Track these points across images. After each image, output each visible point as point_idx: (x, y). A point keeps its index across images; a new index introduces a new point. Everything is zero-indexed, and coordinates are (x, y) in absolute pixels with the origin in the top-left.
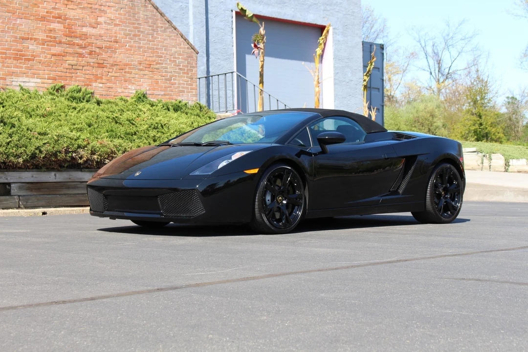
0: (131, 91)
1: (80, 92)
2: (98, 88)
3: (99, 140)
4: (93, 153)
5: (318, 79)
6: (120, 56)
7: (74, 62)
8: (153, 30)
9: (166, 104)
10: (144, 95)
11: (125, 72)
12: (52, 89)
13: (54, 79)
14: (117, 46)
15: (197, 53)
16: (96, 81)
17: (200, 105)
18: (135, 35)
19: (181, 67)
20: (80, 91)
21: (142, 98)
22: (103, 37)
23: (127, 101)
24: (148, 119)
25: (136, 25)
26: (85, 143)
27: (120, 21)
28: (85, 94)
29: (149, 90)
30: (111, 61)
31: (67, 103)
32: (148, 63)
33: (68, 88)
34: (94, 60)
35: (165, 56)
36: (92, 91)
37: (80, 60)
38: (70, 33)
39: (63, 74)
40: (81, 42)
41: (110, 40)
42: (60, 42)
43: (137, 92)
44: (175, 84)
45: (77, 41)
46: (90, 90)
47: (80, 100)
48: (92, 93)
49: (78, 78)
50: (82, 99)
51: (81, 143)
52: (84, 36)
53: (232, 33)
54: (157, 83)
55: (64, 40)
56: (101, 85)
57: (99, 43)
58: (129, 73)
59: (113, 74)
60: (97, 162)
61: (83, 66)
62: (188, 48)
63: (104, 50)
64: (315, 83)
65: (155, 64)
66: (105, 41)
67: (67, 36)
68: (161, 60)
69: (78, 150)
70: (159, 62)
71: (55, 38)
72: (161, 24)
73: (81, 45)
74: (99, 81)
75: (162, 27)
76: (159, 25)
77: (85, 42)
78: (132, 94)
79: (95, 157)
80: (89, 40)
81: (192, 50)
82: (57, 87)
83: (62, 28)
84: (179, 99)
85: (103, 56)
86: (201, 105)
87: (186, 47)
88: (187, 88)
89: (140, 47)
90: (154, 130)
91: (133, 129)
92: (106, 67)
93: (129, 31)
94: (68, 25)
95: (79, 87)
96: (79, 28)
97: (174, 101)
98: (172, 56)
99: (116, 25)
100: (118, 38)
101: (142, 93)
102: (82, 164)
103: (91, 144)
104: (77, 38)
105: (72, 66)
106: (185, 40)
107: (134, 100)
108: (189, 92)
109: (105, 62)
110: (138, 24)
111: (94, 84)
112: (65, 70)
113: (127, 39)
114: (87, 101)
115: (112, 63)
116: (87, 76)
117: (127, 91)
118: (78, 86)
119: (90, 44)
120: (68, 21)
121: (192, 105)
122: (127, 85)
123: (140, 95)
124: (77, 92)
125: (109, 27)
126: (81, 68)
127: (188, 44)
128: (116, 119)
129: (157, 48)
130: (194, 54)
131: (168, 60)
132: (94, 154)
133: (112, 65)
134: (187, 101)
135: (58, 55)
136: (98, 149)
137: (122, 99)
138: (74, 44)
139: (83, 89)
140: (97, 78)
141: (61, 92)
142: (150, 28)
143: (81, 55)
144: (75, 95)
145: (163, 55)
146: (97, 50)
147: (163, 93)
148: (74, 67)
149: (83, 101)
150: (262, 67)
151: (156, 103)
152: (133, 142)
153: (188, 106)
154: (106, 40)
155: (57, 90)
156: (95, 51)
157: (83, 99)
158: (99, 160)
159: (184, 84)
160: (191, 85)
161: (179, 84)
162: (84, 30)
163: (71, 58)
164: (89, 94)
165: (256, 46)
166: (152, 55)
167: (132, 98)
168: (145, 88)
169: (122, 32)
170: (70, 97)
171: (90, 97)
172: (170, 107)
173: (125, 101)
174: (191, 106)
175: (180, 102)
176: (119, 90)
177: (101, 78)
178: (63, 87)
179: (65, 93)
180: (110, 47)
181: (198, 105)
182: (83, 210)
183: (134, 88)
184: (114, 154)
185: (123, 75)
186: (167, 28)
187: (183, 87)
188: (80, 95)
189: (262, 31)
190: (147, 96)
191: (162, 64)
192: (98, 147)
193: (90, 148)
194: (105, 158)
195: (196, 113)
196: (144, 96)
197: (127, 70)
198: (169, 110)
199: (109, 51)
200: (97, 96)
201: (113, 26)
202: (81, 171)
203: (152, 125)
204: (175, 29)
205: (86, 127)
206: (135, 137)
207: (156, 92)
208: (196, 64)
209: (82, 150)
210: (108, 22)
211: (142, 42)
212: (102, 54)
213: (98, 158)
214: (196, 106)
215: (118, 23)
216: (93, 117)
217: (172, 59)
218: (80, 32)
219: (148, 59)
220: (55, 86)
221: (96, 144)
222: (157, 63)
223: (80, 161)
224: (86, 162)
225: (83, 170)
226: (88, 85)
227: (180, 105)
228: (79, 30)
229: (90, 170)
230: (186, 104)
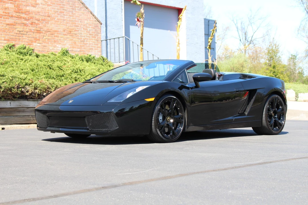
0: (59, 48)
1: (25, 49)
2: (37, 47)
3: (39, 80)
5: (179, 41)
6: (52, 26)
7: (21, 30)
8: (73, 9)
9: (81, 57)
10: (67, 51)
11: (55, 36)
12: (6, 47)
13: (8, 40)
14: (49, 19)
15: (101, 24)
16: (35, 42)
18: (61, 12)
19: (91, 33)
20: (25, 48)
21: (66, 53)
22: (40, 13)
23: (56, 55)
24: (71, 66)
25: (62, 6)
26: (30, 82)
27: (51, 3)
28: (28, 51)
29: (70, 48)
30: (45, 29)
31: (17, 56)
32: (69, 30)
33: (17, 46)
34: (34, 28)
35: (80, 26)
36: (33, 48)
37: (25, 28)
38: (19, 10)
39: (14, 37)
40: (25, 16)
41: (44, 15)
42: (12, 16)
43: (62, 49)
44: (87, 44)
45: (23, 15)
46: (32, 48)
47: (25, 54)
48: (33, 50)
49: (24, 40)
50: (26, 54)
51: (28, 82)
52: (27, 12)
53: (122, 12)
54: (75, 43)
55: (14, 15)
56: (39, 45)
57: (37, 17)
58: (57, 36)
59: (47, 37)
60: (38, 94)
61: (27, 32)
62: (95, 21)
63: (41, 22)
64: (177, 44)
65: (74, 30)
66: (41, 16)
67: (16, 12)
68: (78, 29)
69: (26, 86)
70: (77, 29)
71: (9, 13)
72: (78, 5)
73: (26, 18)
74: (37, 42)
75: (78, 7)
76: (77, 6)
77: (28, 16)
78: (59, 51)
79: (37, 91)
80: (31, 15)
81: (98, 22)
82: (10, 46)
83: (13, 7)
84: (90, 54)
85: (40, 26)
86: (104, 57)
87: (94, 20)
88: (95, 47)
89: (64, 20)
90: (75, 73)
91: (62, 73)
92: (42, 32)
93: (57, 9)
94: (17, 5)
95: (25, 46)
96: (25, 7)
97: (86, 55)
98: (85, 26)
99: (48, 5)
100: (50, 14)
101: (66, 50)
102: (28, 96)
103: (34, 83)
104: (23, 13)
105: (20, 32)
106: (93, 16)
107: (60, 54)
108: (96, 49)
109: (41, 29)
110: (63, 5)
111: (34, 44)
112: (15, 35)
113: (56, 15)
114: (30, 55)
115: (46, 30)
116: (30, 39)
117: (55, 48)
118: (24, 45)
119: (32, 18)
120: (17, 2)
121: (98, 58)
122: (56, 44)
123: (64, 51)
124: (23, 49)
125: (44, 6)
126: (26, 33)
127: (95, 18)
128: (50, 66)
129: (75, 21)
130: (99, 25)
131: (82, 29)
132: (36, 89)
133: (46, 32)
134: (95, 55)
135: (11, 25)
136: (39, 86)
137: (53, 54)
138: (21, 18)
139: (27, 47)
140: (36, 40)
141: (13, 49)
142: (71, 8)
143: (25, 25)
144: (22, 51)
145: (79, 25)
146: (36, 22)
147: (79, 50)
148: (21, 33)
149: (27, 55)
150: (142, 34)
151: (74, 56)
152: (61, 81)
153: (96, 58)
154: (42, 15)
155: (10, 48)
156: (35, 23)
157: (27, 54)
159: (92, 44)
160: (97, 45)
161: (90, 44)
162: (28, 8)
163: (19, 27)
164: (31, 50)
165: (138, 20)
166: (72, 25)
167: (59, 53)
168: (67, 47)
169: (53, 10)
170: (19, 52)
171: (31, 52)
172: (84, 59)
173: (54, 55)
174: (97, 59)
175: (90, 56)
176: (51, 48)
177: (39, 40)
178: (13, 45)
179: (15, 49)
180: (44, 20)
181: (102, 58)
182: (29, 126)
183: (60, 47)
184: (50, 89)
185: (53, 38)
186: (82, 8)
187: (92, 46)
188: (25, 51)
189: (142, 10)
190: (69, 52)
191: (78, 31)
192: (39, 85)
193: (34, 85)
194: (44, 92)
195: (100, 63)
196: (67, 52)
197: (56, 35)
198: (83, 61)
199: (44, 22)
200: (36, 52)
201: (47, 6)
202: (28, 100)
203: (74, 70)
204: (87, 9)
205: (31, 71)
206: (63, 78)
207: (74, 49)
208: (101, 31)
209: (28, 86)
210: (43, 3)
211: (65, 17)
212: (39, 25)
213: (39, 92)
214: (100, 59)
215: (50, 4)
216: (34, 65)
217: (85, 28)
218: (25, 9)
219: (70, 27)
220: (8, 45)
221: (37, 82)
222: (75, 31)
223: (27, 94)
224: (31, 94)
225: (29, 100)
226: (30, 44)
227: (90, 57)
228: (24, 9)
229: (34, 100)
230: (94, 57)
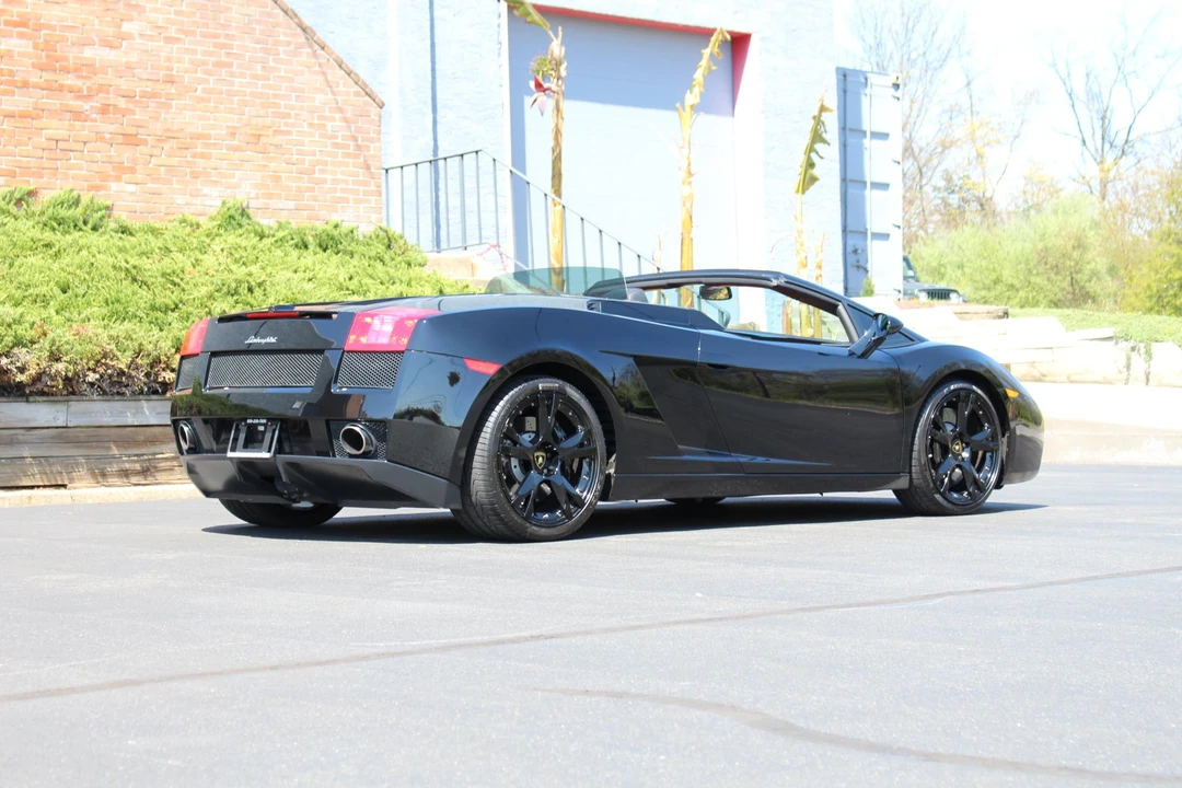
0: (210, 201)
1: (77, 206)
2: (124, 198)
3: (74, 325)
4: (55, 357)
5: (689, 165)
6: (182, 117)
7: (61, 133)
8: (266, 51)
9: (301, 232)
10: (243, 210)
11: (194, 156)
12: (4, 199)
13: (12, 174)
14: (173, 91)
15: (381, 106)
16: (118, 179)
17: (386, 232)
18: (219, 64)
19: (339, 141)
20: (77, 202)
21: (238, 217)
22: (136, 71)
23: (198, 226)
24: (217, 271)
25: (222, 40)
26: (32, 333)
27: (181, 31)
28: (88, 212)
29: (257, 198)
30: (158, 127)
31: (36, 233)
32: (253, 132)
33: (46, 197)
34: (112, 128)
35: (297, 115)
36: (109, 203)
37: (78, 128)
38: (51, 61)
39: (33, 162)
40: (79, 83)
41: (154, 77)
42: (26, 85)
43: (224, 203)
44: (325, 181)
45: (70, 80)
46: (102, 201)
47: (75, 226)
48: (107, 208)
49: (71, 172)
50: (80, 224)
51: (24, 332)
52: (89, 69)
53: (499, 55)
54: (277, 179)
55: (33, 80)
56: (132, 188)
57: (124, 84)
58: (203, 156)
59: (164, 159)
60: (67, 380)
61: (85, 143)
62: (357, 94)
63: (137, 102)
64: (683, 174)
65: (270, 132)
66: (141, 79)
67: (42, 70)
68: (286, 125)
69: (16, 350)
70: (283, 128)
71: (11, 73)
72: (285, 34)
73: (80, 90)
74: (126, 177)
75: (288, 44)
76: (282, 38)
77: (88, 83)
78: (212, 209)
79: (60, 366)
80: (99, 79)
81: (367, 98)
82: (17, 195)
83: (31, 50)
84: (335, 218)
85: (137, 117)
86: (390, 234)
87: (352, 90)
88: (356, 192)
89: (230, 94)
90: (229, 298)
91: (169, 298)
92: (145, 142)
93: (206, 53)
94: (46, 41)
95: (75, 194)
96: (75, 49)
97: (320, 226)
98: (315, 115)
99: (169, 40)
100: (174, 73)
101: (239, 205)
102: (28, 385)
103: (50, 335)
104: (69, 73)
105: (57, 141)
106: (349, 75)
107: (215, 223)
108: (359, 201)
109: (141, 131)
110: (227, 36)
111: (114, 186)
112: (39, 153)
113: (199, 75)
114: (95, 229)
115: (159, 133)
116: (95, 167)
117: (198, 201)
118: (72, 191)
119: (102, 89)
120: (43, 32)
121: (368, 236)
122: (199, 186)
123: (232, 212)
124: (70, 207)
125: (151, 45)
126: (79, 146)
127: (356, 83)
128: (134, 272)
129: (275, 96)
130: (374, 109)
131: (305, 124)
132: (58, 360)
133: (160, 140)
134: (354, 225)
135: (21, 117)
136: (68, 347)
137: (185, 221)
138: (61, 88)
139: (85, 200)
140: (121, 170)
141: (28, 206)
142: (259, 46)
143: (78, 115)
144: (63, 213)
145: (292, 112)
146: (122, 103)
147: (291, 205)
148: (62, 145)
149: (84, 228)
150: (557, 133)
151: (270, 228)
152: (166, 328)
153: (359, 235)
154: (145, 77)
155: (19, 202)
156: (115, 106)
157: (85, 223)
158: (70, 374)
159: (346, 182)
160: (366, 184)
161: (335, 181)
162: (88, 53)
163: (54, 123)
164: (100, 210)
165: (539, 86)
166: (262, 112)
167: (213, 219)
168: (244, 192)
169: (187, 57)
170: (50, 219)
171: (101, 219)
172: (311, 239)
173: (191, 226)
174: (364, 237)
175: (336, 226)
176: (180, 200)
177: (132, 170)
178: (31, 194)
179: (37, 208)
180: (154, 95)
181: (382, 234)
182: (30, 498)
183: (216, 194)
184: (111, 359)
185: (188, 162)
186: (301, 46)
187: (343, 190)
188: (78, 212)
189: (557, 48)
190: (250, 211)
191: (288, 133)
192: (67, 343)
193: (47, 346)
194: (89, 369)
195: (373, 254)
196: (243, 213)
197: (199, 150)
198: (306, 247)
199: (153, 105)
200: (122, 216)
201: (162, 43)
202: (27, 401)
204: (323, 48)
205: (57, 291)
207: (274, 203)
208: (379, 133)
209: (24, 350)
210: (149, 33)
211: (237, 80)
212: (133, 113)
213: (67, 370)
214: (378, 236)
215: (174, 35)
216: (80, 267)
217: (316, 122)
218: (75, 58)
219: (254, 121)
220: (12, 193)
221: (62, 334)
222: (277, 132)
223: (20, 378)
224: (38, 378)
225: (31, 399)
226: (97, 188)
227: (336, 233)
228: (72, 55)
229: (51, 398)
230: (352, 232)
